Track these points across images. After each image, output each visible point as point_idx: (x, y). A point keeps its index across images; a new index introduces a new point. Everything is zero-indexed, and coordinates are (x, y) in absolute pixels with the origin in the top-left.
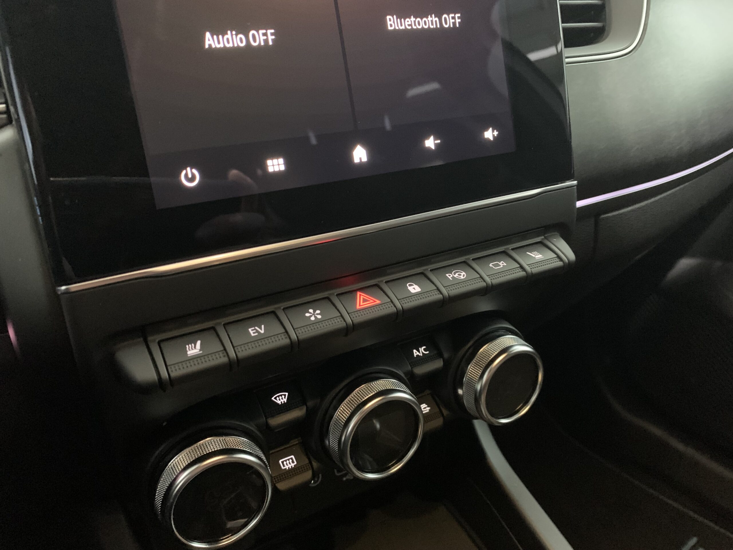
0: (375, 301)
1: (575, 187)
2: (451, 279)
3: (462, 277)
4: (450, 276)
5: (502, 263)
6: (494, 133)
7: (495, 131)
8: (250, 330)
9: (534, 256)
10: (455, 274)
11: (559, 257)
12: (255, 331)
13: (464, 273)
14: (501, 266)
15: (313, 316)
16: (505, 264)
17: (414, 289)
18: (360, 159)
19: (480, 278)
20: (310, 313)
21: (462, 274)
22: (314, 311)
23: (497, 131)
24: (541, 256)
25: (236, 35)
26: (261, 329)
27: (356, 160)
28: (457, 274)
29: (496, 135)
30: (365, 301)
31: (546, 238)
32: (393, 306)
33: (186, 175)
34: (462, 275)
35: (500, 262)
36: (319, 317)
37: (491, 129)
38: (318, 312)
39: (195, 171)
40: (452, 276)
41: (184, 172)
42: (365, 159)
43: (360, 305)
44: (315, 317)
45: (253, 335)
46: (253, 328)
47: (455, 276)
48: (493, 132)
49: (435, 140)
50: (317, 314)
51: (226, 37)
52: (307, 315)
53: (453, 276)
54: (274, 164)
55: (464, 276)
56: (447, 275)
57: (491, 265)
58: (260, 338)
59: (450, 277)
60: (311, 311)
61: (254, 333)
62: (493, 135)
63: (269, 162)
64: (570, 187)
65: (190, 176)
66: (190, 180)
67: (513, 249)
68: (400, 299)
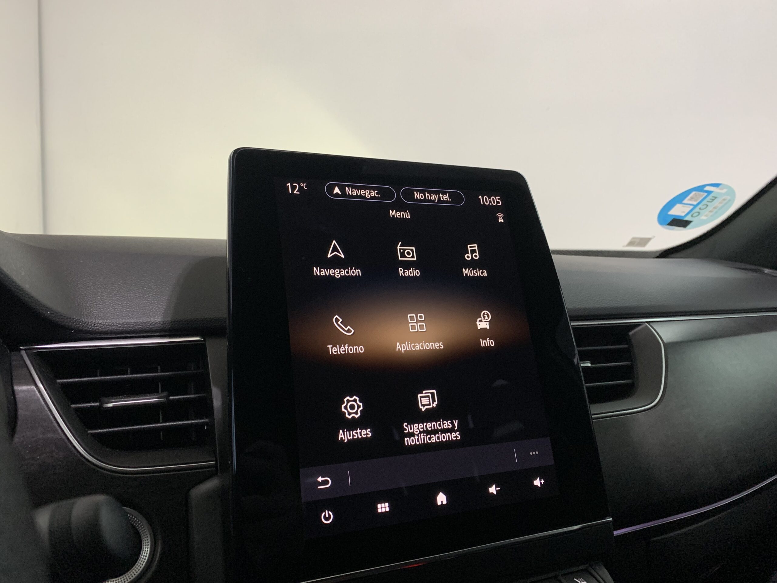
1: (612, 523)
6: (541, 482)
7: (542, 480)
9: (579, 582)
18: (442, 502)
23: (543, 480)
27: (439, 503)
29: (543, 483)
31: (591, 566)
33: (325, 515)
37: (538, 479)
39: (330, 513)
41: (324, 514)
42: (445, 502)
48: (540, 480)
49: (496, 487)
54: (382, 507)
62: (541, 483)
63: (379, 506)
64: (608, 522)
65: (327, 516)
66: (327, 519)
67: (562, 575)
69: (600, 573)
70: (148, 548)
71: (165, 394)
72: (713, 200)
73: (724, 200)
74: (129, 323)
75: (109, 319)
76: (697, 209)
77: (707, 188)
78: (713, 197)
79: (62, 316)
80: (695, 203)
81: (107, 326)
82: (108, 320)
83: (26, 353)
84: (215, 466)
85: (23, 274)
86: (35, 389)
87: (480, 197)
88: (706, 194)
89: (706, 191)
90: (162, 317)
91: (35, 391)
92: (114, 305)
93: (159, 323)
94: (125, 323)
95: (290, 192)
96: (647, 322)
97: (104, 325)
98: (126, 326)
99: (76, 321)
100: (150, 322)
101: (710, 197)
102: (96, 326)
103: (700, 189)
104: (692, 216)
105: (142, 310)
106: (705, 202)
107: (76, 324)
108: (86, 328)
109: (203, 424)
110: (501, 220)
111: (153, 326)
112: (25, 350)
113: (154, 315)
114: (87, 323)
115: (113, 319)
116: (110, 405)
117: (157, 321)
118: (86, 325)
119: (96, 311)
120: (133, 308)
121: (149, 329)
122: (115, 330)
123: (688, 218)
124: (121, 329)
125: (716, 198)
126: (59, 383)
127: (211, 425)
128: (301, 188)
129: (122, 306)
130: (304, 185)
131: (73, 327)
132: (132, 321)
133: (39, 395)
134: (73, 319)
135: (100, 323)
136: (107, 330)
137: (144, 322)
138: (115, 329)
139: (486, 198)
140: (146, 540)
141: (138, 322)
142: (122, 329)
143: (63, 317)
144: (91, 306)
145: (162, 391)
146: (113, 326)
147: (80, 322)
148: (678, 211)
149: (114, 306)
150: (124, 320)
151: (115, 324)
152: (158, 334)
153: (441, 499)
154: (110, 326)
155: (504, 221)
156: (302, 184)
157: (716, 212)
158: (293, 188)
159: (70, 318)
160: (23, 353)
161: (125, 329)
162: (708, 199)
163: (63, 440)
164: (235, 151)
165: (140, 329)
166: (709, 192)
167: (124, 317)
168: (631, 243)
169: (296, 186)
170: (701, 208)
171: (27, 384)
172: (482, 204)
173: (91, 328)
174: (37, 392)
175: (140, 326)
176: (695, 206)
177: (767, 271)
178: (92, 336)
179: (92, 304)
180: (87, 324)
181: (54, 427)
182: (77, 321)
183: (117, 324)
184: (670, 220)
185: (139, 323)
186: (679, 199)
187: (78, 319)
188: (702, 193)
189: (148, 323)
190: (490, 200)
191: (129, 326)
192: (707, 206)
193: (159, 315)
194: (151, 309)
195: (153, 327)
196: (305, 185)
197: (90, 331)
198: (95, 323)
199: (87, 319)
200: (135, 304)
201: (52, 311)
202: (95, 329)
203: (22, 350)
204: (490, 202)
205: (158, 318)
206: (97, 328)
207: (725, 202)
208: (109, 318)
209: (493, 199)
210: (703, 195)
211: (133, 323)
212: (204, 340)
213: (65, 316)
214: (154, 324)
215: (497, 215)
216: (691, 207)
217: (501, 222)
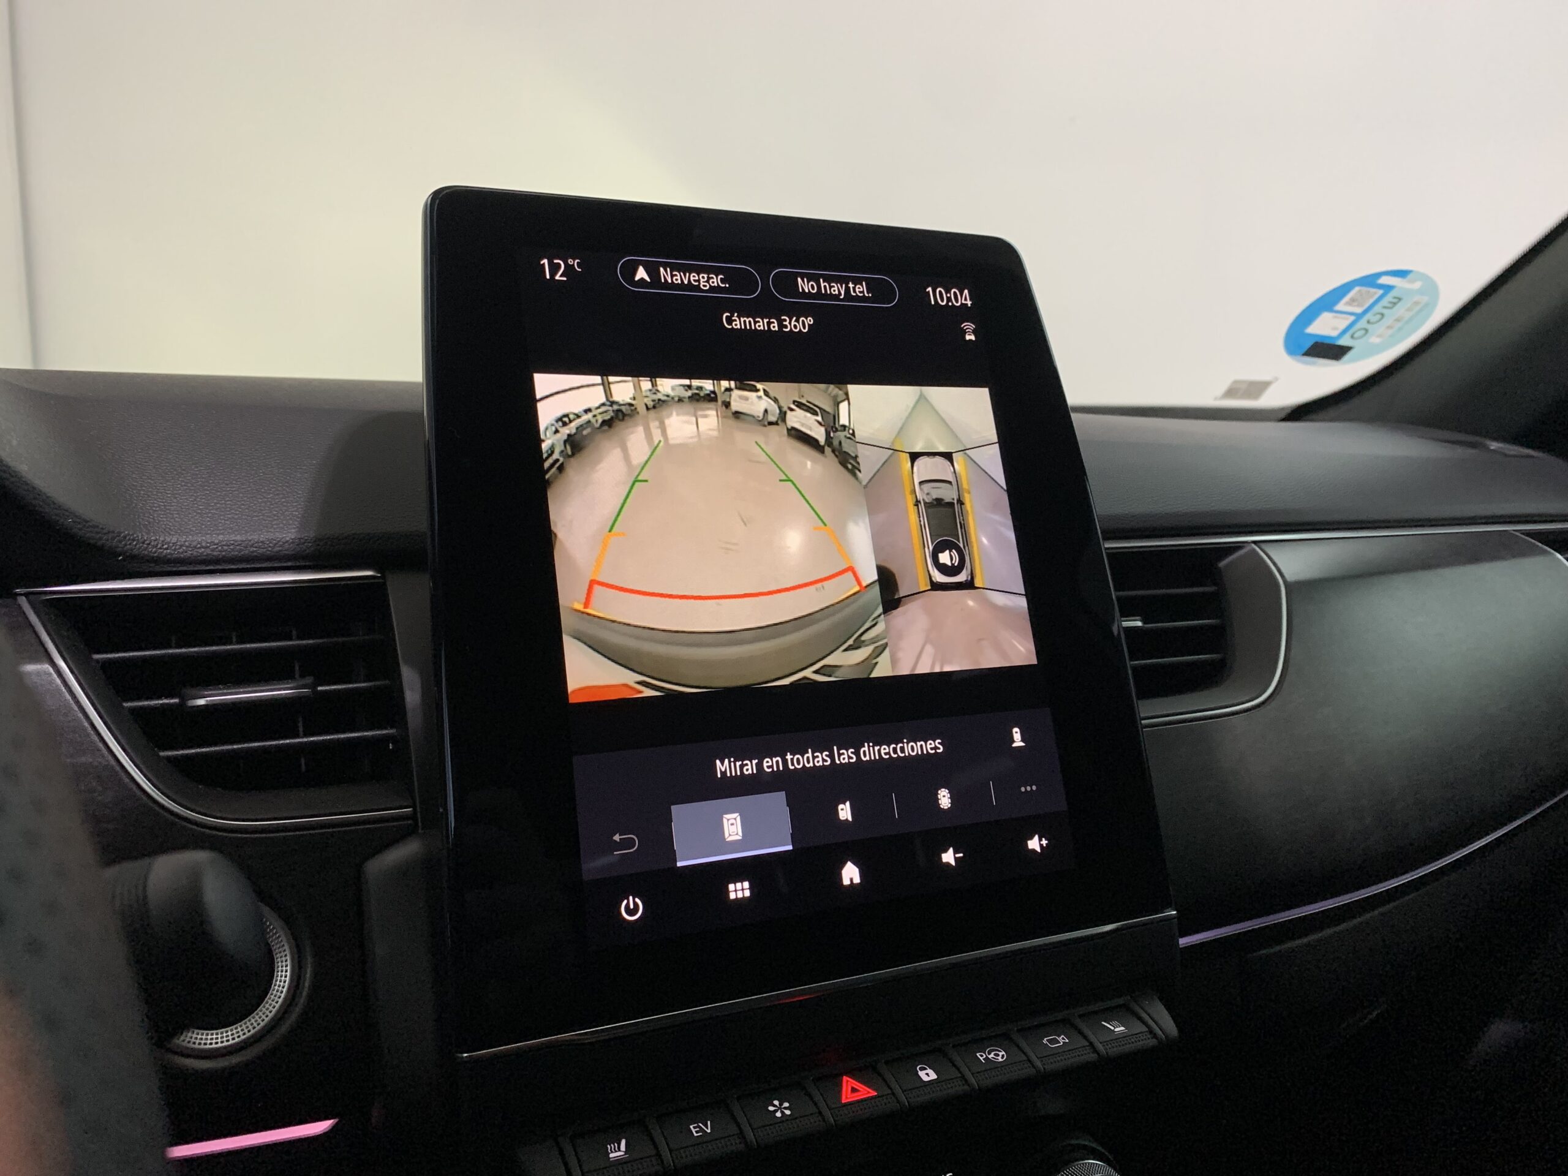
0: (869, 1092)
1: (1176, 920)
2: (984, 1061)
3: (1000, 1059)
4: (982, 1056)
5: (1063, 1039)
6: (1042, 843)
7: (1044, 839)
8: (691, 1127)
9: (1112, 1028)
10: (989, 1054)
11: (1151, 1031)
12: (698, 1129)
13: (1003, 1053)
14: (1060, 1043)
15: (779, 1111)
16: (1067, 1041)
17: (926, 1076)
18: (851, 880)
19: (1027, 1062)
20: (775, 1106)
21: (1001, 1054)
22: (781, 1104)
23: (1046, 840)
24: (1123, 1028)
26: (707, 1129)
27: (846, 882)
28: (993, 1053)
29: (1045, 845)
30: (854, 1090)
31: (1132, 999)
32: (895, 1100)
33: (628, 905)
34: (1001, 1056)
35: (1059, 1036)
36: (788, 1112)
37: (1036, 837)
38: (786, 1105)
39: (637, 900)
40: (985, 1056)
41: (625, 902)
42: (857, 880)
43: (847, 1098)
44: (782, 1113)
45: (695, 1135)
46: (696, 1125)
47: (990, 1057)
48: (1040, 840)
49: (955, 852)
50: (786, 1108)
52: (771, 1108)
53: (987, 1056)
54: (737, 889)
55: (1003, 1056)
56: (978, 1054)
57: (1045, 1041)
58: (704, 1139)
59: (981, 1058)
60: (776, 1103)
61: (697, 1132)
62: (1041, 846)
63: (731, 887)
64: (1169, 919)
65: (632, 906)
66: (631, 912)
67: (1080, 1016)
68: (905, 1091)
69: (1150, 1011)
70: (286, 971)
71: (309, 680)
72: (1395, 304)
73: (1417, 303)
74: (232, 542)
75: (193, 536)
76: (1362, 323)
77: (1384, 280)
78: (1395, 298)
79: (98, 527)
80: (1359, 310)
81: (187, 547)
82: (190, 537)
83: (30, 602)
84: (413, 817)
85: (15, 443)
86: (51, 670)
87: (930, 289)
88: (1381, 292)
89: (1381, 286)
90: (297, 530)
91: (50, 674)
92: (201, 507)
93: (293, 543)
94: (224, 543)
95: (548, 277)
96: (1255, 542)
97: (181, 546)
98: (225, 548)
99: (125, 537)
100: (275, 540)
101: (1389, 298)
102: (167, 549)
103: (1369, 281)
104: (1352, 337)
105: (257, 516)
106: (1377, 308)
107: (126, 545)
108: (146, 553)
109: (386, 739)
110: (970, 337)
111: (280, 548)
112: (26, 595)
113: (281, 525)
114: (147, 542)
115: (200, 535)
116: (201, 702)
117: (288, 539)
118: (145, 546)
119: (165, 519)
120: (238, 512)
121: (273, 554)
122: (205, 556)
123: (1343, 342)
124: (215, 553)
125: (1400, 299)
126: (97, 661)
127: (401, 742)
128: (569, 269)
129: (216, 509)
130: (575, 263)
131: (119, 550)
132: (239, 538)
133: (58, 681)
134: (120, 533)
135: (173, 541)
136: (189, 555)
137: (261, 540)
138: (205, 554)
139: (940, 292)
140: (281, 957)
141: (250, 541)
142: (219, 553)
143: (99, 530)
144: (154, 509)
145: (302, 676)
146: (199, 548)
147: (134, 540)
148: (1325, 327)
149: (200, 509)
150: (221, 537)
151: (204, 544)
152: (289, 564)
153: (851, 874)
154: (195, 547)
155: (976, 337)
156: (571, 262)
157: (1400, 329)
158: (554, 268)
159: (113, 532)
160: (23, 601)
161: (224, 553)
162: (1385, 302)
163: (112, 767)
164: (436, 194)
165: (255, 554)
166: (1388, 288)
167: (221, 530)
168: (1230, 393)
169: (559, 265)
170: (1371, 321)
171: (34, 660)
172: (933, 303)
173: (155, 552)
174: (55, 676)
175: (256, 547)
176: (1359, 317)
177: (1494, 445)
178: (158, 569)
179: (155, 505)
180: (149, 544)
181: (92, 742)
182: (127, 538)
183: (208, 545)
184: (1308, 344)
185: (252, 542)
186: (1327, 303)
187: (129, 534)
188: (1372, 290)
189: (271, 542)
190: (949, 295)
191: (231, 547)
192: (1383, 315)
193: (290, 527)
194: (275, 515)
195: (280, 551)
196: (578, 262)
197: (153, 557)
198: (163, 541)
199: (147, 534)
200: (243, 505)
201: (76, 516)
202: (164, 554)
203: (21, 595)
204: (949, 299)
205: (289, 532)
206: (168, 551)
207: (1417, 308)
208: (192, 533)
209: (955, 293)
210: (1375, 293)
211: (240, 543)
212: (383, 577)
213: (102, 529)
214: (281, 543)
215: (962, 326)
216: (1352, 318)
217: (970, 340)
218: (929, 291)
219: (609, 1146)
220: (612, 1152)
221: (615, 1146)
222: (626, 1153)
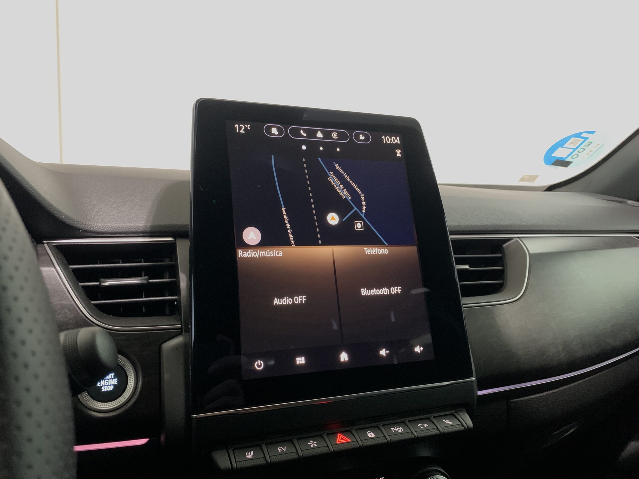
0: (347, 440)
1: (476, 382)
2: (394, 431)
3: (400, 431)
4: (393, 429)
5: (426, 425)
6: (420, 349)
7: (421, 347)
8: (278, 448)
9: (446, 422)
10: (396, 428)
11: (462, 424)
12: (281, 449)
13: (402, 429)
14: (425, 426)
15: (312, 445)
16: (428, 426)
17: (371, 435)
18: (344, 359)
19: (411, 433)
20: (311, 443)
21: (401, 429)
22: (313, 442)
24: (451, 422)
25: (288, 299)
26: (284, 449)
27: (342, 360)
28: (398, 429)
29: (422, 350)
30: (342, 439)
31: (456, 412)
32: (357, 444)
34: (401, 430)
35: (425, 424)
36: (316, 445)
37: (418, 346)
38: (315, 442)
39: (261, 362)
40: (394, 430)
41: (257, 362)
42: (347, 359)
43: (339, 441)
44: (313, 445)
45: (280, 451)
46: (280, 448)
47: (396, 430)
48: (420, 348)
49: (386, 351)
50: (315, 444)
51: (283, 300)
52: (309, 443)
53: (395, 430)
54: (300, 360)
55: (402, 430)
56: (392, 429)
57: (419, 425)
58: (283, 453)
59: (393, 430)
60: (311, 441)
61: (280, 450)
62: (420, 350)
63: (297, 359)
64: (472, 381)
65: (259, 364)
66: (259, 366)
67: (434, 417)
68: (362, 440)
69: (462, 417)
71: (146, 277)
72: (589, 144)
73: (598, 144)
74: (121, 226)
75: (106, 223)
76: (576, 152)
77: (584, 135)
78: (589, 142)
79: (73, 219)
80: (575, 147)
81: (104, 228)
82: (106, 224)
83: (48, 246)
84: (181, 328)
85: (45, 189)
86: (54, 270)
87: (383, 137)
88: (583, 140)
89: (583, 138)
90: (145, 222)
91: (54, 271)
92: (110, 213)
93: (142, 227)
94: (118, 227)
95: (238, 131)
96: (518, 237)
97: (102, 227)
98: (118, 228)
99: (82, 223)
100: (136, 226)
101: (587, 142)
102: (97, 228)
103: (578, 135)
104: (572, 158)
105: (130, 217)
106: (582, 146)
107: (83, 226)
108: (90, 229)
109: (174, 300)
110: (399, 155)
111: (138, 229)
112: (47, 243)
113: (139, 221)
114: (91, 225)
115: (109, 223)
116: (107, 284)
117: (141, 226)
118: (90, 227)
119: (97, 217)
120: (123, 216)
121: (135, 231)
122: (111, 231)
123: (569, 159)
124: (114, 230)
125: (591, 143)
126: (71, 268)
127: (179, 301)
128: (246, 129)
129: (116, 214)
130: (248, 126)
131: (80, 228)
132: (123, 225)
133: (56, 274)
134: (81, 222)
135: (99, 225)
136: (105, 231)
137: (131, 226)
138: (111, 230)
139: (388, 138)
140: (131, 377)
141: (127, 226)
142: (116, 230)
143: (74, 221)
144: (93, 214)
145: (145, 276)
146: (109, 228)
147: (86, 225)
148: (560, 153)
149: (110, 214)
150: (117, 224)
151: (110, 227)
152: (141, 235)
153: (344, 357)
154: (107, 228)
155: (401, 156)
156: (246, 126)
158: (240, 128)
159: (78, 221)
160: (46, 245)
161: (117, 230)
162: (585, 144)
163: (74, 306)
164: (198, 101)
165: (129, 231)
166: (586, 139)
167: (117, 222)
168: (522, 180)
169: (242, 127)
170: (580, 151)
171: (48, 266)
172: (385, 142)
173: (93, 229)
174: (55, 272)
175: (129, 228)
176: (574, 150)
177: (630, 202)
178: (94, 235)
179: (94, 212)
180: (91, 226)
181: (67, 296)
182: (83, 224)
183: (112, 227)
184: (554, 160)
185: (128, 226)
186: (561, 144)
187: (84, 223)
188: (580, 139)
189: (135, 227)
190: (391, 139)
191: (120, 228)
192: (584, 149)
193: (142, 221)
194: (137, 217)
195: (138, 230)
196: (249, 126)
197: (92, 231)
198: (96, 225)
199: (91, 222)
200: (126, 213)
201: (66, 215)
202: (96, 230)
203: (45, 243)
204: (391, 141)
205: (141, 223)
206: (98, 229)
207: (598, 147)
208: (107, 222)
209: (393, 139)
210: (581, 140)
211: (123, 227)
212: (175, 241)
213: (75, 220)
214: (138, 227)
215: (396, 151)
217: (399, 157)
218: (383, 138)
219: (247, 453)
220: (248, 455)
221: (249, 453)
222: (253, 456)
